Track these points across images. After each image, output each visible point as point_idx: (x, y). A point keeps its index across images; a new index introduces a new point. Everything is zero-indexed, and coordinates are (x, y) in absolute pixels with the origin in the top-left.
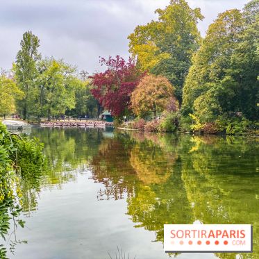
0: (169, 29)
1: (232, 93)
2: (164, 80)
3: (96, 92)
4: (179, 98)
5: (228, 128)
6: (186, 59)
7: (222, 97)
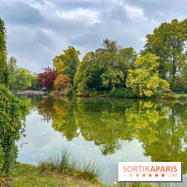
0: (68, 58)
1: (91, 82)
2: (66, 76)
3: (40, 81)
4: (72, 83)
5: (90, 94)
6: (75, 69)
7: (88, 83)
